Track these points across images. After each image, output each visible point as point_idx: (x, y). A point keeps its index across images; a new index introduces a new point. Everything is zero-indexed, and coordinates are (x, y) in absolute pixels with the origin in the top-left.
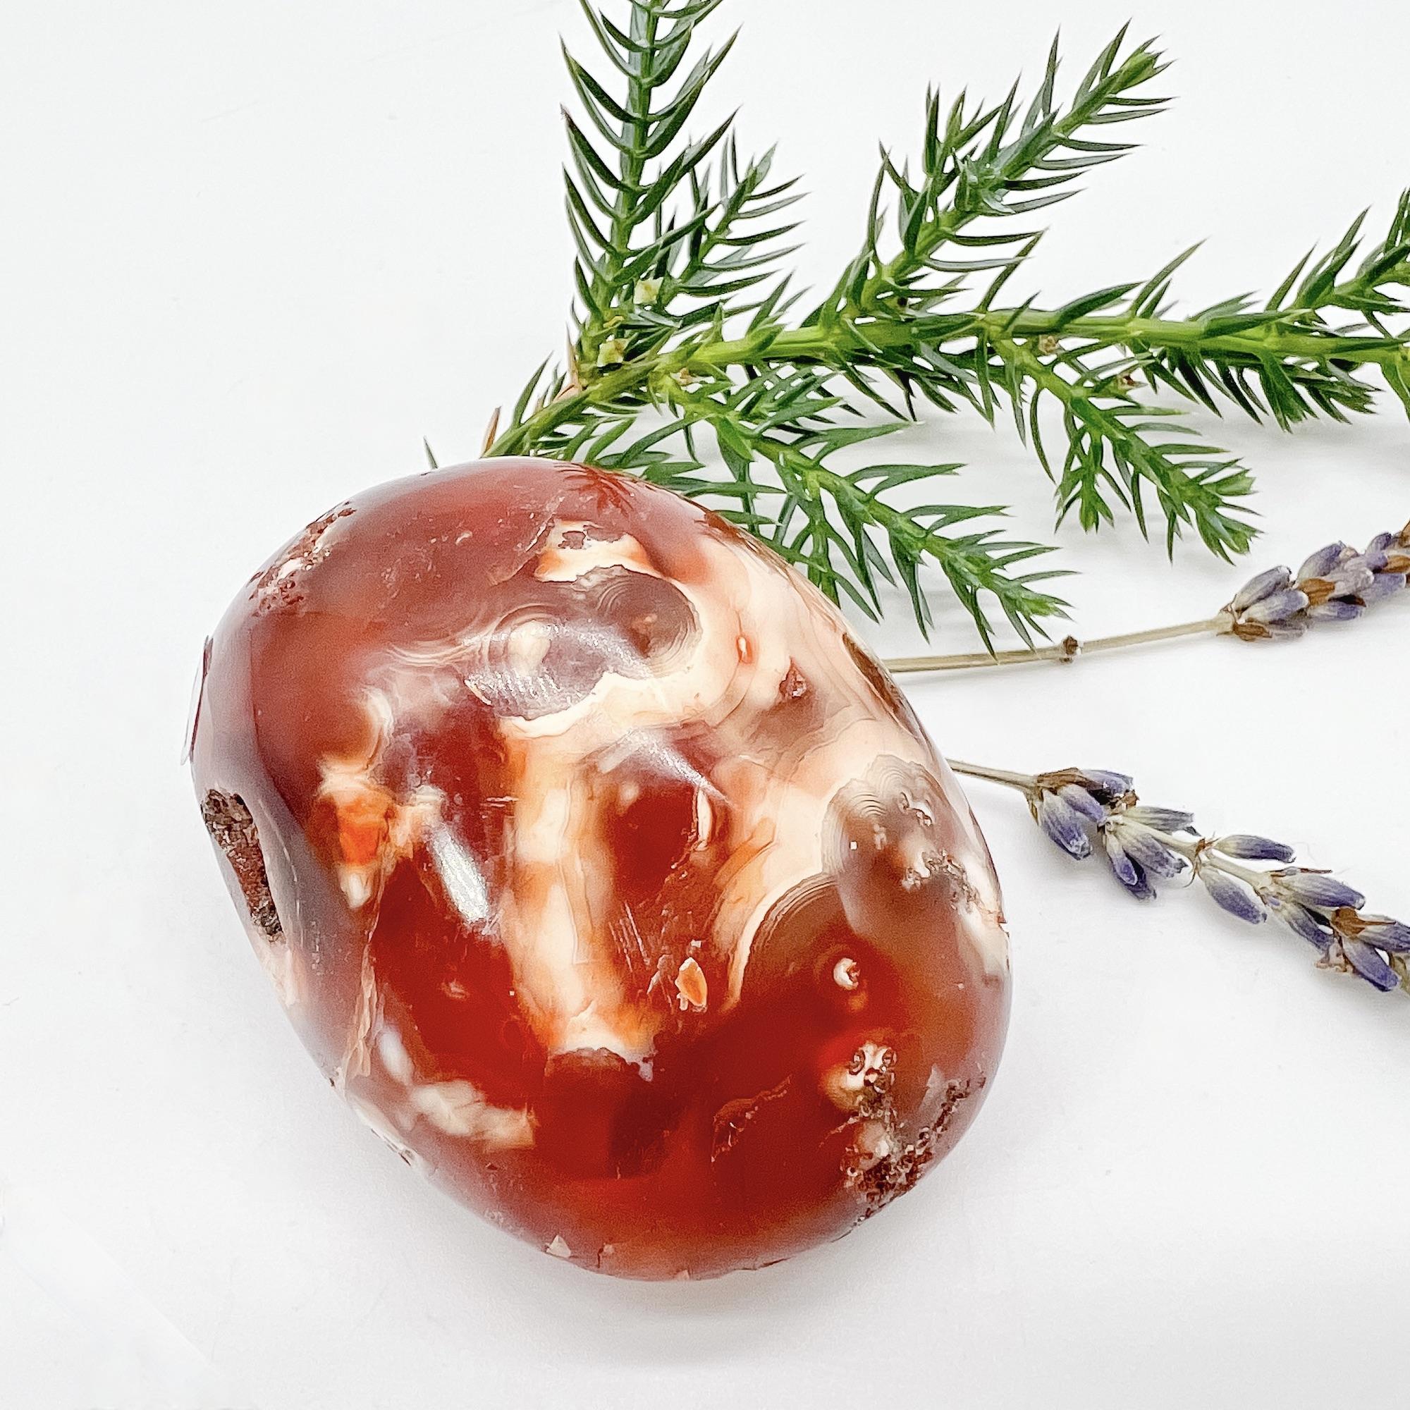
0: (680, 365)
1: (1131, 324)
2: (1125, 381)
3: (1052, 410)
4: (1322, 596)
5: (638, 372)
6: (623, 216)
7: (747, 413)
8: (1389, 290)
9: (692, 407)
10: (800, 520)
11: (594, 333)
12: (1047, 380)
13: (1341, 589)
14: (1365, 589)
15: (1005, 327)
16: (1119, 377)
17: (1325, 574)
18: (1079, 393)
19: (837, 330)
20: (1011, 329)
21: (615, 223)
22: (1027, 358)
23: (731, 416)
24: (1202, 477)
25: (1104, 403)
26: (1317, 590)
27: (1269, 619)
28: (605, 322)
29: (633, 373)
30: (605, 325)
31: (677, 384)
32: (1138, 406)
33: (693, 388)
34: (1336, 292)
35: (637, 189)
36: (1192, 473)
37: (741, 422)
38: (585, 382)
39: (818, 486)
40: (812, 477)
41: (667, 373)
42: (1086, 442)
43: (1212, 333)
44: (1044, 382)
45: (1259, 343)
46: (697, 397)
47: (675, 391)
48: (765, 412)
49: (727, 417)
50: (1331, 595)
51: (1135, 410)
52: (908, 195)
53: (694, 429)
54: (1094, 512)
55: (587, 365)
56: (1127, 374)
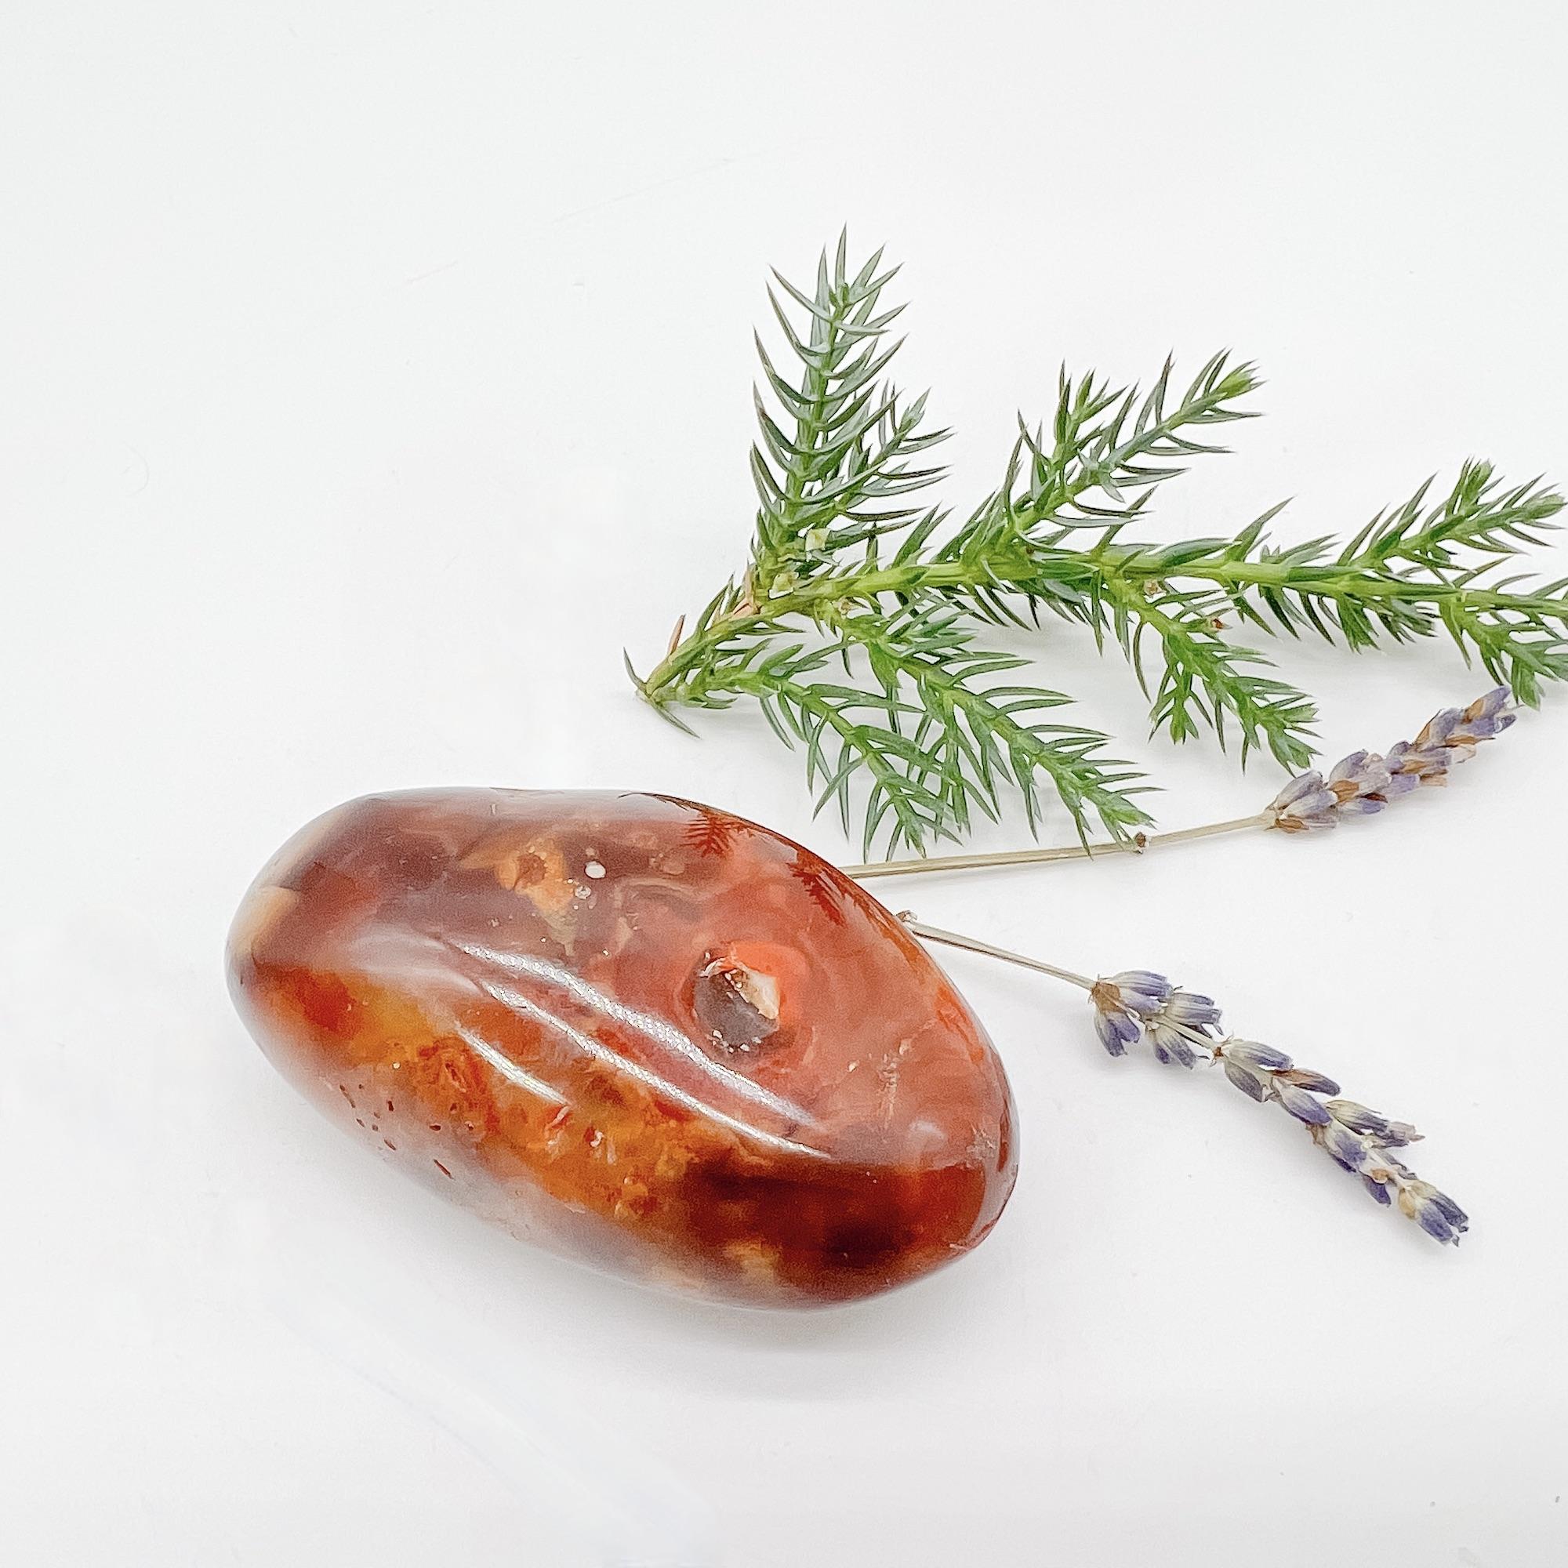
0: (840, 593)
1: (1224, 567)
2: (1214, 624)
3: (1152, 641)
4: (1349, 794)
5: (805, 599)
6: (800, 473)
7: (897, 637)
8: (1447, 545)
9: (848, 630)
10: (937, 729)
11: (769, 566)
12: (1149, 616)
13: (1365, 789)
14: (1384, 787)
15: (1118, 569)
16: (1209, 620)
17: (1351, 777)
18: (1175, 628)
19: (974, 568)
20: (1121, 572)
21: (790, 477)
22: (1134, 597)
23: (881, 641)
24: (1283, 703)
25: (1198, 638)
26: (1345, 789)
27: (1305, 814)
28: (780, 557)
29: (801, 599)
30: (779, 559)
31: (837, 611)
32: (1222, 644)
33: (851, 615)
34: (1402, 546)
35: (813, 452)
36: (1273, 698)
37: (890, 644)
38: (759, 604)
39: (952, 702)
40: (947, 694)
41: (831, 599)
42: (1180, 666)
43: (1291, 579)
44: (1146, 618)
45: (1334, 586)
46: (853, 623)
47: (836, 617)
48: (910, 638)
49: (879, 642)
50: (1357, 793)
51: (1222, 648)
52: (1040, 462)
53: (850, 649)
54: (1182, 728)
55: (760, 590)
56: (1214, 618)
